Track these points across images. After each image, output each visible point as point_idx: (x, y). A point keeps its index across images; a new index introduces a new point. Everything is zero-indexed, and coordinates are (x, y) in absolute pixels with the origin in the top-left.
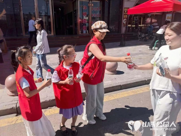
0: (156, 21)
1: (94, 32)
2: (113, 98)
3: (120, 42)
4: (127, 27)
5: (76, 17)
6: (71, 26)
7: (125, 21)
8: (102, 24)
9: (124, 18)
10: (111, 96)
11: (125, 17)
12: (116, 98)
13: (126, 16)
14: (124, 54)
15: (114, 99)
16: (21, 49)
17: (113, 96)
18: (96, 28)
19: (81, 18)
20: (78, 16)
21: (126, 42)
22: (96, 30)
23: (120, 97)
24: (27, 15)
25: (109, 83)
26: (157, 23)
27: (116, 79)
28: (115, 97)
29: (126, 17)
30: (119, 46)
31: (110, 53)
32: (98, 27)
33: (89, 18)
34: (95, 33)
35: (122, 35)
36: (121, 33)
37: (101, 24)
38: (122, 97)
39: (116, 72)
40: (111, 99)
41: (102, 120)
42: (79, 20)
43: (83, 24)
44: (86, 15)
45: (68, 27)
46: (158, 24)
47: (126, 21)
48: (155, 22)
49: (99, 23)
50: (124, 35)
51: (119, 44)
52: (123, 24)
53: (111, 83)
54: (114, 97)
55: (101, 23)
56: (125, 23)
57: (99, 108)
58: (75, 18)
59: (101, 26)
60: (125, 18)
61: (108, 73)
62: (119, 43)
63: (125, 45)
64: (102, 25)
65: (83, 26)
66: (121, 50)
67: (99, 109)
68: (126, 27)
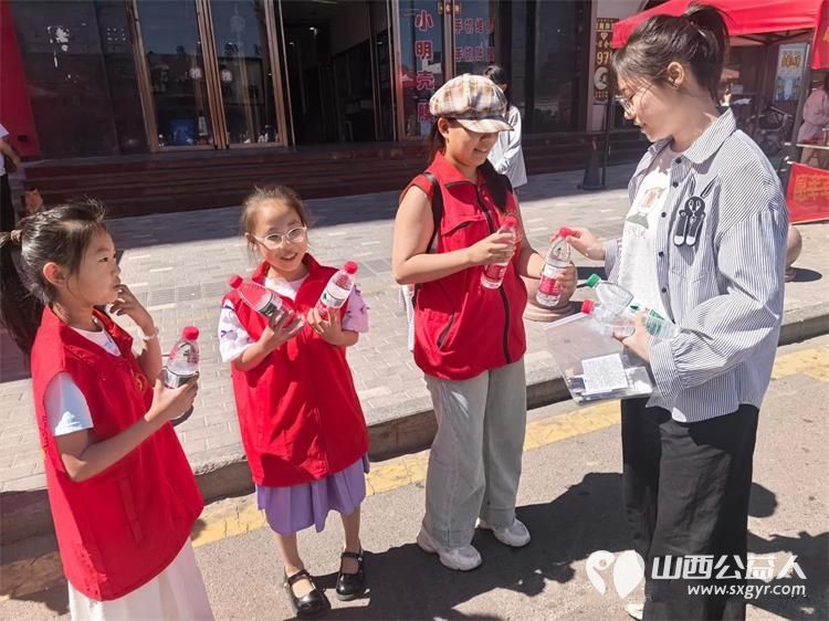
0: (736, 74)
1: (440, 129)
2: (558, 435)
3: (583, 172)
4: (613, 103)
5: (385, 61)
6: (364, 104)
7: (602, 77)
8: (480, 95)
9: (597, 67)
10: (549, 423)
11: (601, 58)
12: (574, 433)
13: (604, 56)
14: (602, 222)
15: (563, 436)
16: (54, 223)
17: (560, 424)
18: (452, 113)
19: (410, 66)
20: (393, 61)
21: (608, 169)
22: (452, 119)
23: (592, 428)
24: (166, 58)
25: (538, 362)
26: (739, 84)
27: (568, 341)
28: (568, 426)
29: (604, 59)
30: (579, 187)
31: (541, 219)
32: (459, 104)
33: (443, 68)
34: (444, 135)
35: (589, 138)
36: (585, 128)
37: (475, 94)
38: (600, 426)
39: (569, 307)
40: (550, 441)
41: (509, 546)
42: (401, 78)
43: (417, 93)
44: (429, 52)
45: (351, 109)
46: (745, 90)
47: (605, 79)
48: (733, 80)
49: (467, 89)
50: (599, 138)
51: (580, 181)
52: (596, 89)
53: (547, 360)
54: (563, 427)
55: (472, 89)
56: (601, 86)
57: (497, 485)
58: (383, 67)
59: (474, 103)
60: (602, 65)
61: (534, 314)
62: (577, 177)
63: (603, 183)
64: (479, 97)
65: (417, 101)
66: (590, 206)
67: (495, 492)
68: (608, 106)
